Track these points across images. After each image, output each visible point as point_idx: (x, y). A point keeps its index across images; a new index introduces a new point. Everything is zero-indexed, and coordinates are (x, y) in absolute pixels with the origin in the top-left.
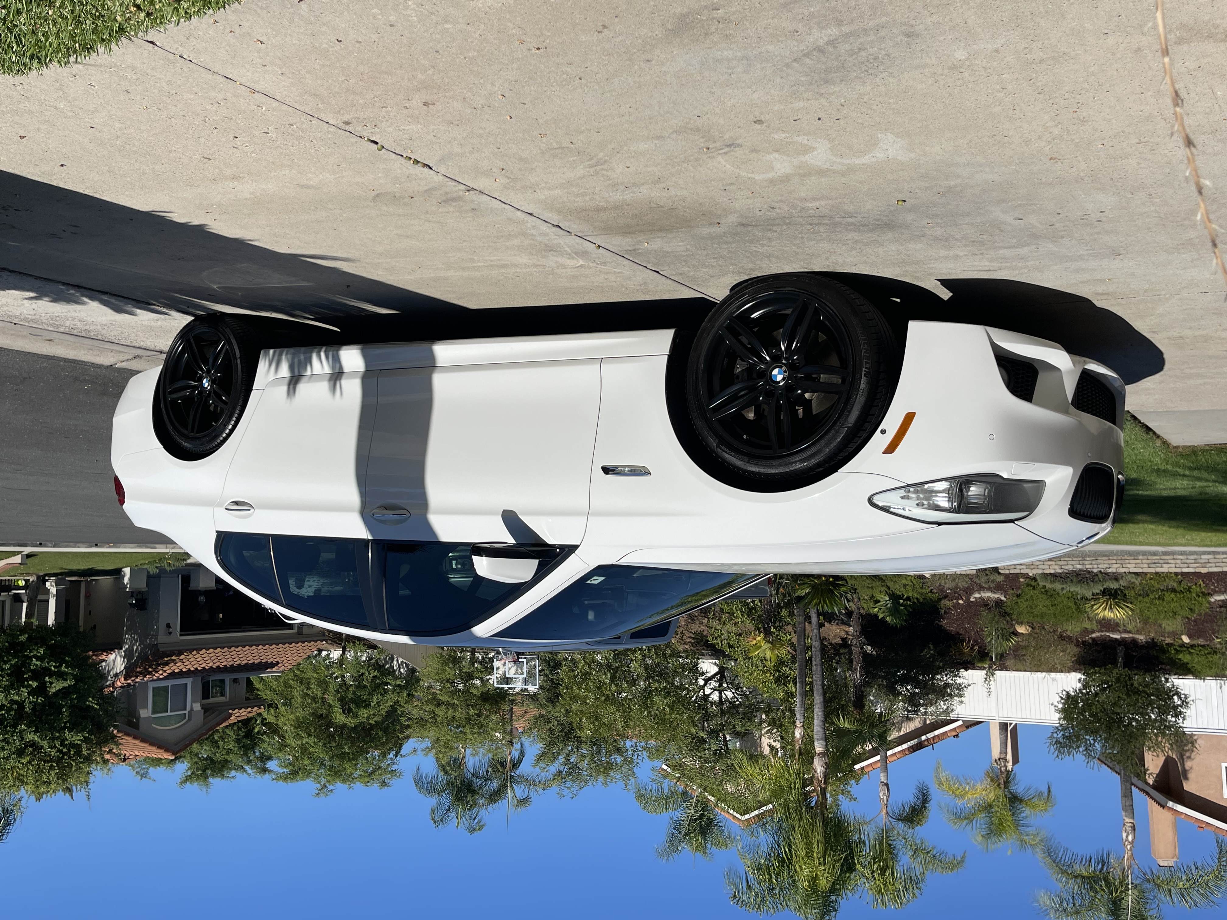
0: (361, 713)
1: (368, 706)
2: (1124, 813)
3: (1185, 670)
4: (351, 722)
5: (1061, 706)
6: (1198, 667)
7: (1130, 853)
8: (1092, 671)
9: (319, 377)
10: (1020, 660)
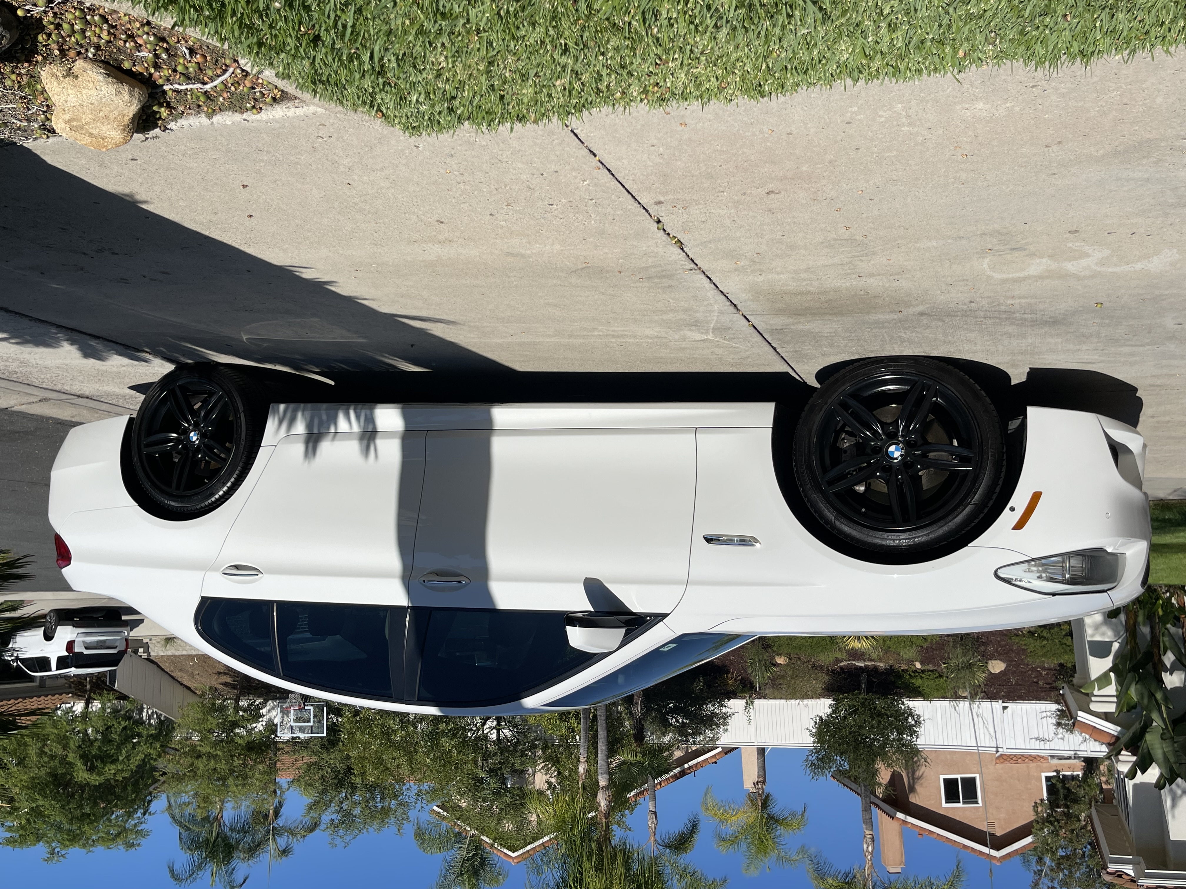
0: (107, 769)
1: (114, 761)
2: (864, 826)
3: (916, 693)
4: (95, 779)
5: (814, 730)
6: (927, 690)
7: (870, 862)
8: (841, 696)
9: (348, 435)
10: (778, 690)
